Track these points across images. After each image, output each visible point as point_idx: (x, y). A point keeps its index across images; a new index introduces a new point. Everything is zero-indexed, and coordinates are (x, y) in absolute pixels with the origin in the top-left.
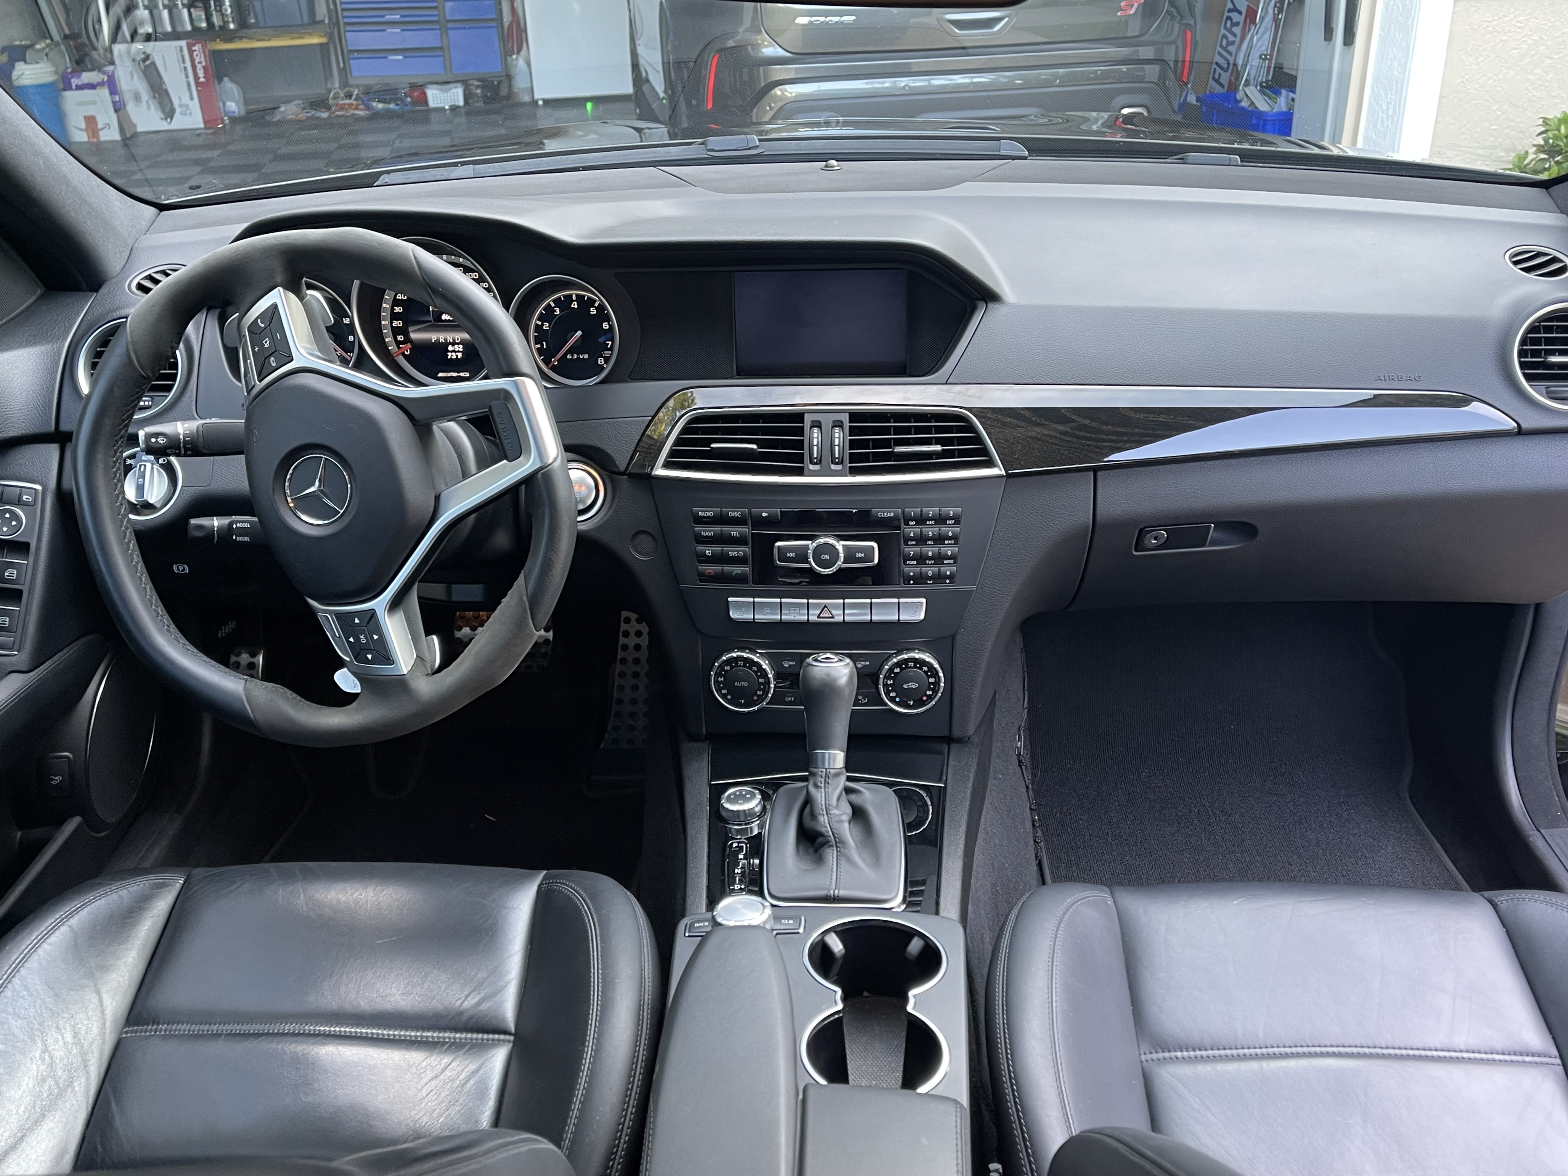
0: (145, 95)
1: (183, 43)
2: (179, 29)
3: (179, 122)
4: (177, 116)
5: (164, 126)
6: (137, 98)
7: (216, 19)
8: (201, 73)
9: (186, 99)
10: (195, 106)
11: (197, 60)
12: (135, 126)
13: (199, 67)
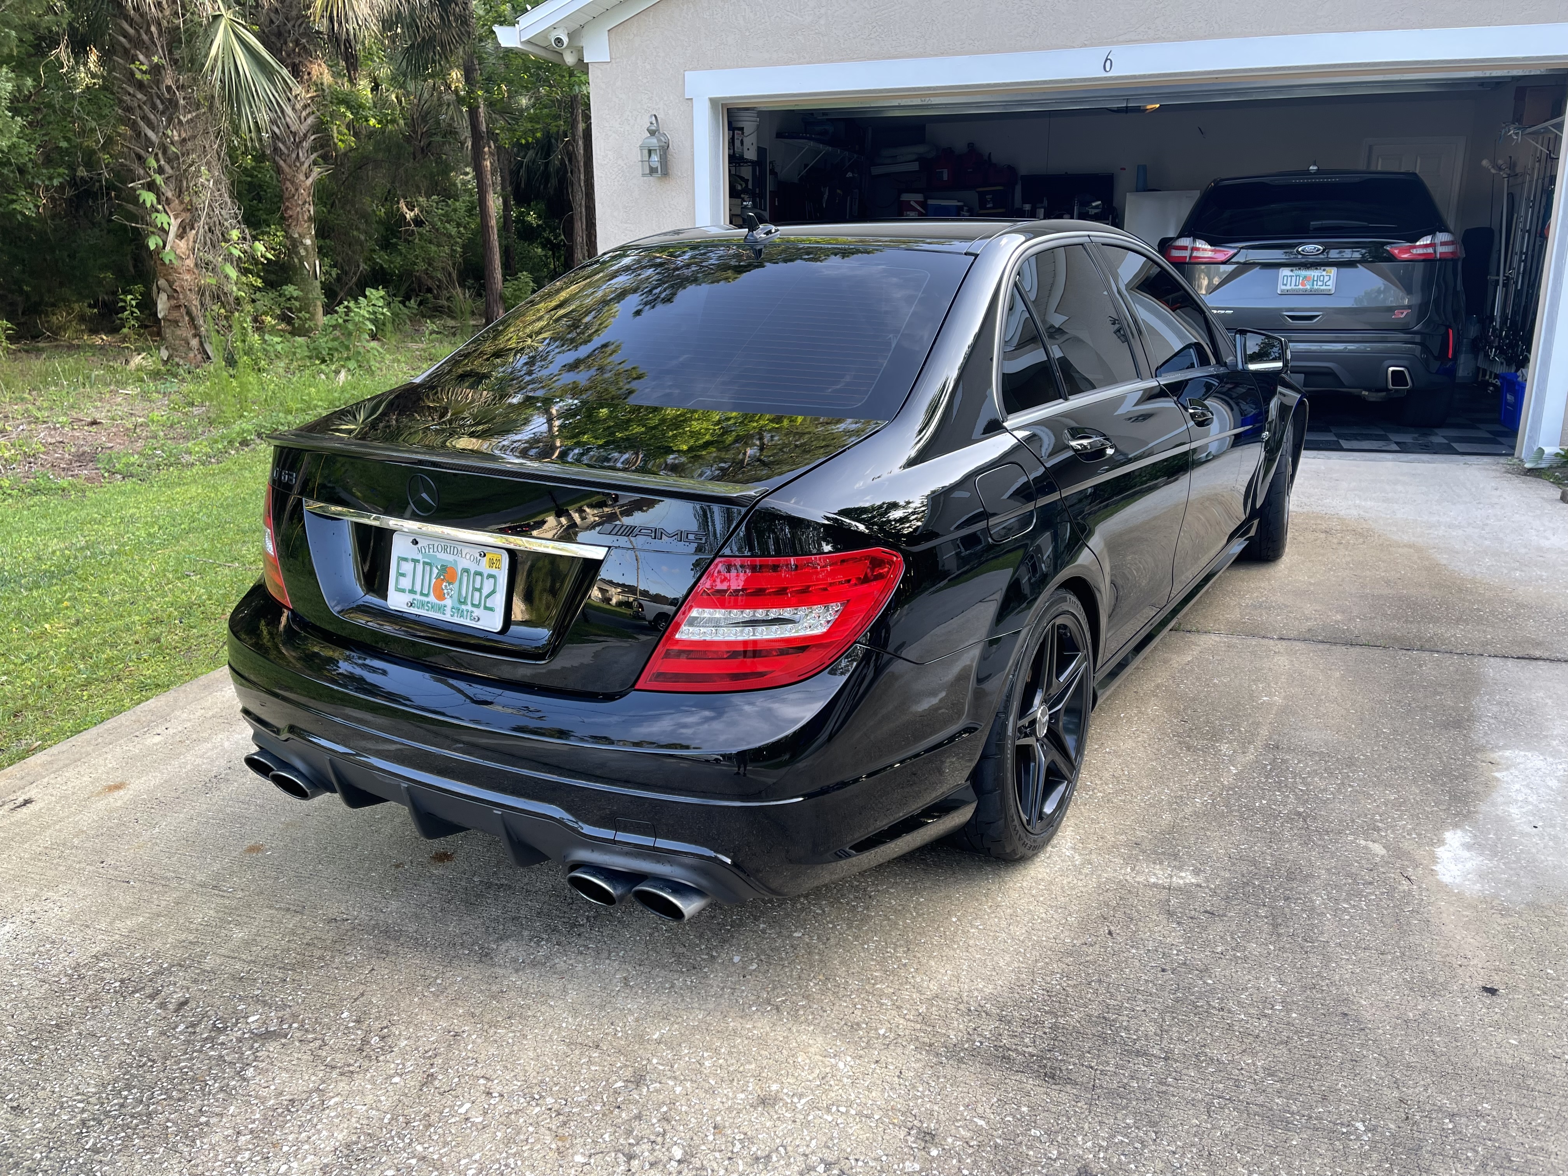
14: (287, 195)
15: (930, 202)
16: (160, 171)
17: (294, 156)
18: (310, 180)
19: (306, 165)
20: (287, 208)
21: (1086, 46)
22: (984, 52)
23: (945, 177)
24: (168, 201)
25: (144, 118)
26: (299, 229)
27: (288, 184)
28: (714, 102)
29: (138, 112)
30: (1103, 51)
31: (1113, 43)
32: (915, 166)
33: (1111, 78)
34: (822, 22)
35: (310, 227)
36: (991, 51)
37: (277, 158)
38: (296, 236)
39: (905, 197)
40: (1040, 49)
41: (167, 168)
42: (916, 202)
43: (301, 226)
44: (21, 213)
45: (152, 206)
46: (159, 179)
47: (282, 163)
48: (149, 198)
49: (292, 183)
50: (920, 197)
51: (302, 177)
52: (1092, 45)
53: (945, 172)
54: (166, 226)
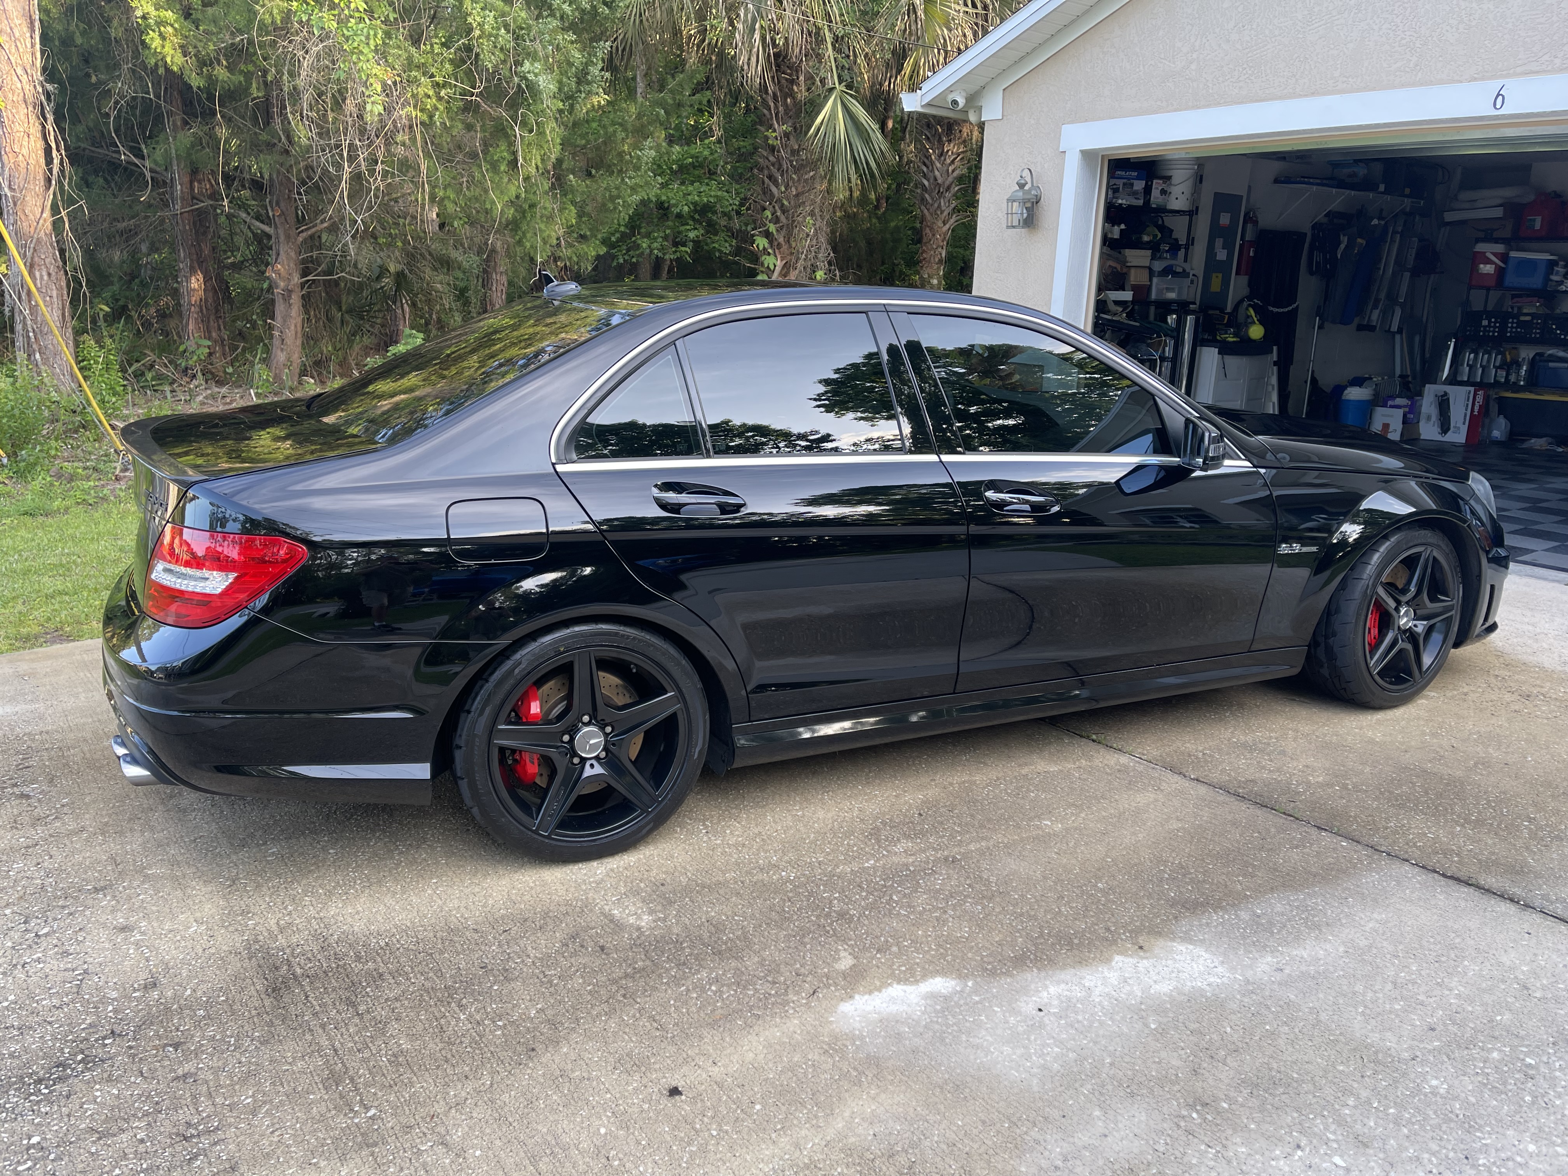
0: (1434, 418)
1: (1472, 389)
2: (1485, 381)
3: (1450, 437)
4: (1449, 433)
5: (1440, 438)
6: (1429, 418)
7: (1513, 378)
8: (1476, 409)
9: (1460, 424)
10: (1464, 429)
11: (1477, 400)
12: (1420, 435)
13: (1477, 405)
14: (925, 240)
15: (1513, 254)
16: (776, 220)
17: (936, 205)
18: (947, 226)
19: (946, 213)
20: (924, 251)
21: (1475, 79)
22: (1358, 90)
23: (1538, 226)
24: (779, 246)
25: (770, 177)
26: (929, 271)
27: (928, 230)
28: (1088, 155)
29: (766, 172)
30: (1494, 86)
31: (1508, 76)
32: (1499, 212)
33: (1503, 117)
34: (1193, 67)
35: (939, 268)
36: (1366, 88)
37: (923, 207)
38: (926, 276)
39: (1480, 247)
40: (1422, 85)
41: (783, 219)
42: (1494, 254)
43: (931, 267)
44: (719, 251)
45: (764, 249)
46: (772, 228)
47: (926, 211)
48: (761, 242)
49: (931, 229)
50: (1500, 248)
51: (940, 224)
52: (1483, 79)
53: (1539, 219)
54: (772, 267)
